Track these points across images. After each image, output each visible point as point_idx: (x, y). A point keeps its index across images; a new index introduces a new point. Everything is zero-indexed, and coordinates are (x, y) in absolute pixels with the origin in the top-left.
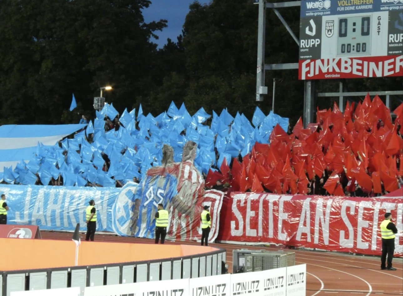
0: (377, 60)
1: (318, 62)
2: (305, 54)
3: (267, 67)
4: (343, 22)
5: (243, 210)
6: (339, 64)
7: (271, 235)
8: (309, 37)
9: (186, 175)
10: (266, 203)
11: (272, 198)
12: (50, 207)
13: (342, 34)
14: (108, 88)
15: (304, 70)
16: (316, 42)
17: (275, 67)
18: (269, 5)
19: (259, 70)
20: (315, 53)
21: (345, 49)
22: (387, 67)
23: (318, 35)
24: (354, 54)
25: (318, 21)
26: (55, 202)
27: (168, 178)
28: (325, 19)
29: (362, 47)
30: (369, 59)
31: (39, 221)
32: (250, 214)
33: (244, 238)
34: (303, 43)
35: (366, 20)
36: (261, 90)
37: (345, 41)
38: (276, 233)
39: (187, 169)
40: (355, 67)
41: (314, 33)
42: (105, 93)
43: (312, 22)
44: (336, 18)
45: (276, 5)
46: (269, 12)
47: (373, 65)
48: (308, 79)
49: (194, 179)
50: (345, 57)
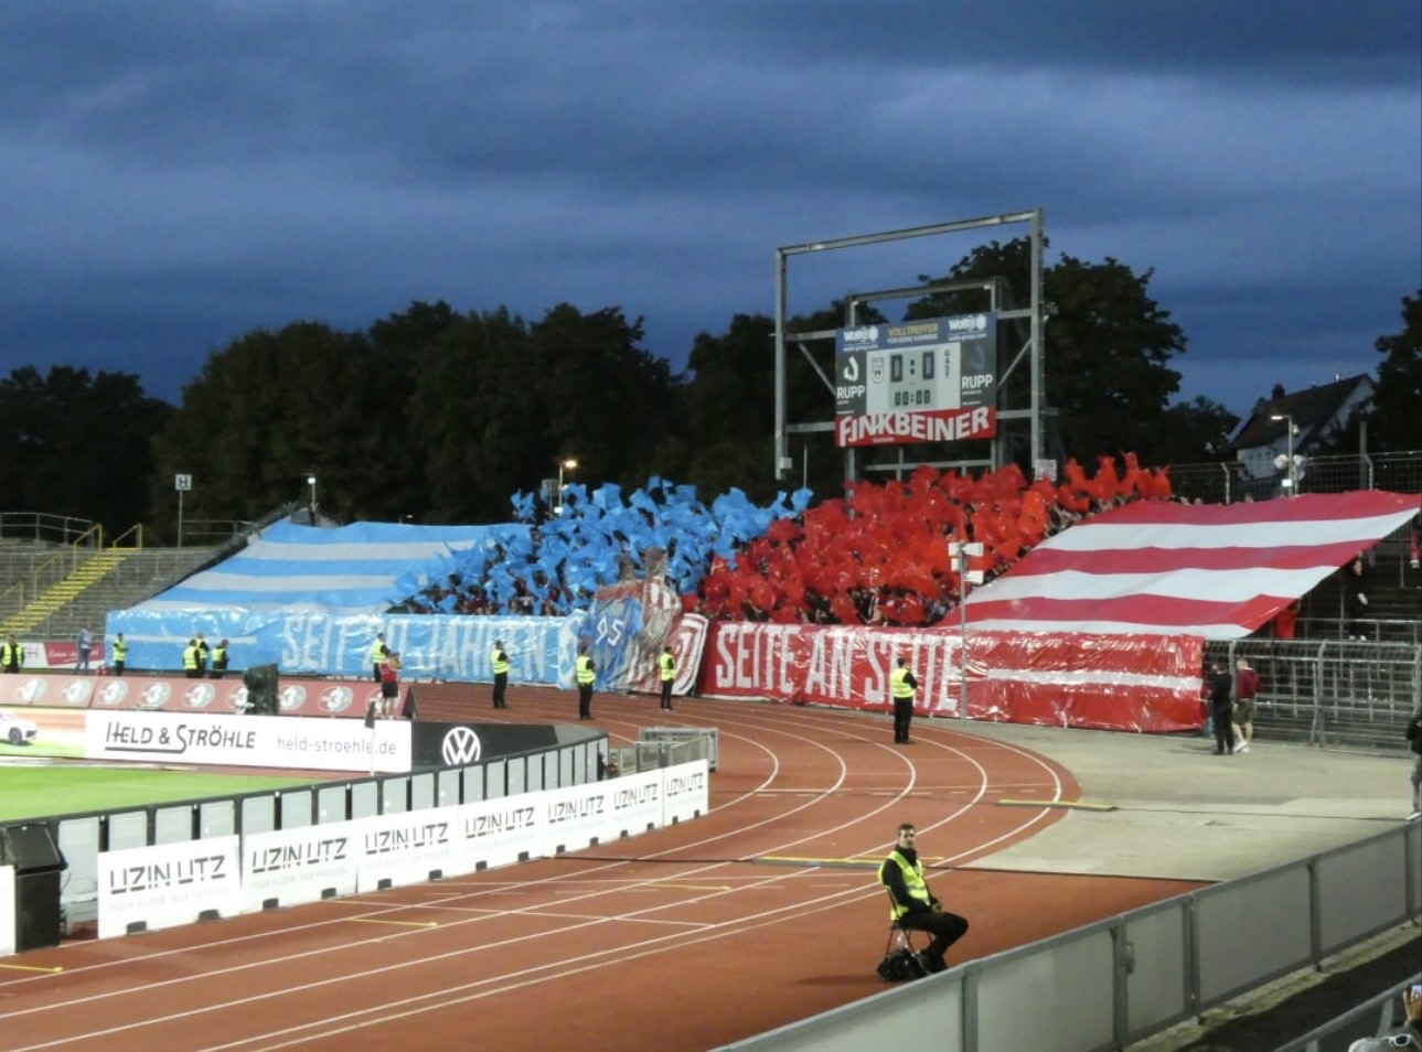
0: (946, 415)
1: (863, 420)
2: (845, 407)
3: (790, 429)
4: (897, 359)
5: (733, 649)
6: (892, 422)
7: (770, 685)
8: (848, 383)
9: (655, 599)
10: (764, 637)
11: (772, 629)
12: (466, 646)
13: (896, 378)
14: (571, 464)
15: (843, 432)
16: (859, 390)
17: (802, 428)
18: (791, 338)
19: (778, 434)
20: (858, 405)
21: (901, 399)
22: (960, 426)
23: (862, 380)
24: (913, 407)
25: (861, 358)
26: (473, 639)
27: (627, 602)
28: (871, 356)
29: (924, 396)
30: (936, 415)
31: (450, 668)
32: (743, 654)
33: (734, 690)
34: (842, 393)
35: (929, 356)
36: (782, 463)
37: (901, 387)
38: (777, 681)
39: (655, 590)
40: (916, 426)
41: (855, 377)
42: (567, 472)
43: (852, 361)
44: (886, 354)
45: (801, 336)
46: (791, 348)
47: (940, 422)
48: (849, 446)
49: (667, 604)
50: (901, 412)
